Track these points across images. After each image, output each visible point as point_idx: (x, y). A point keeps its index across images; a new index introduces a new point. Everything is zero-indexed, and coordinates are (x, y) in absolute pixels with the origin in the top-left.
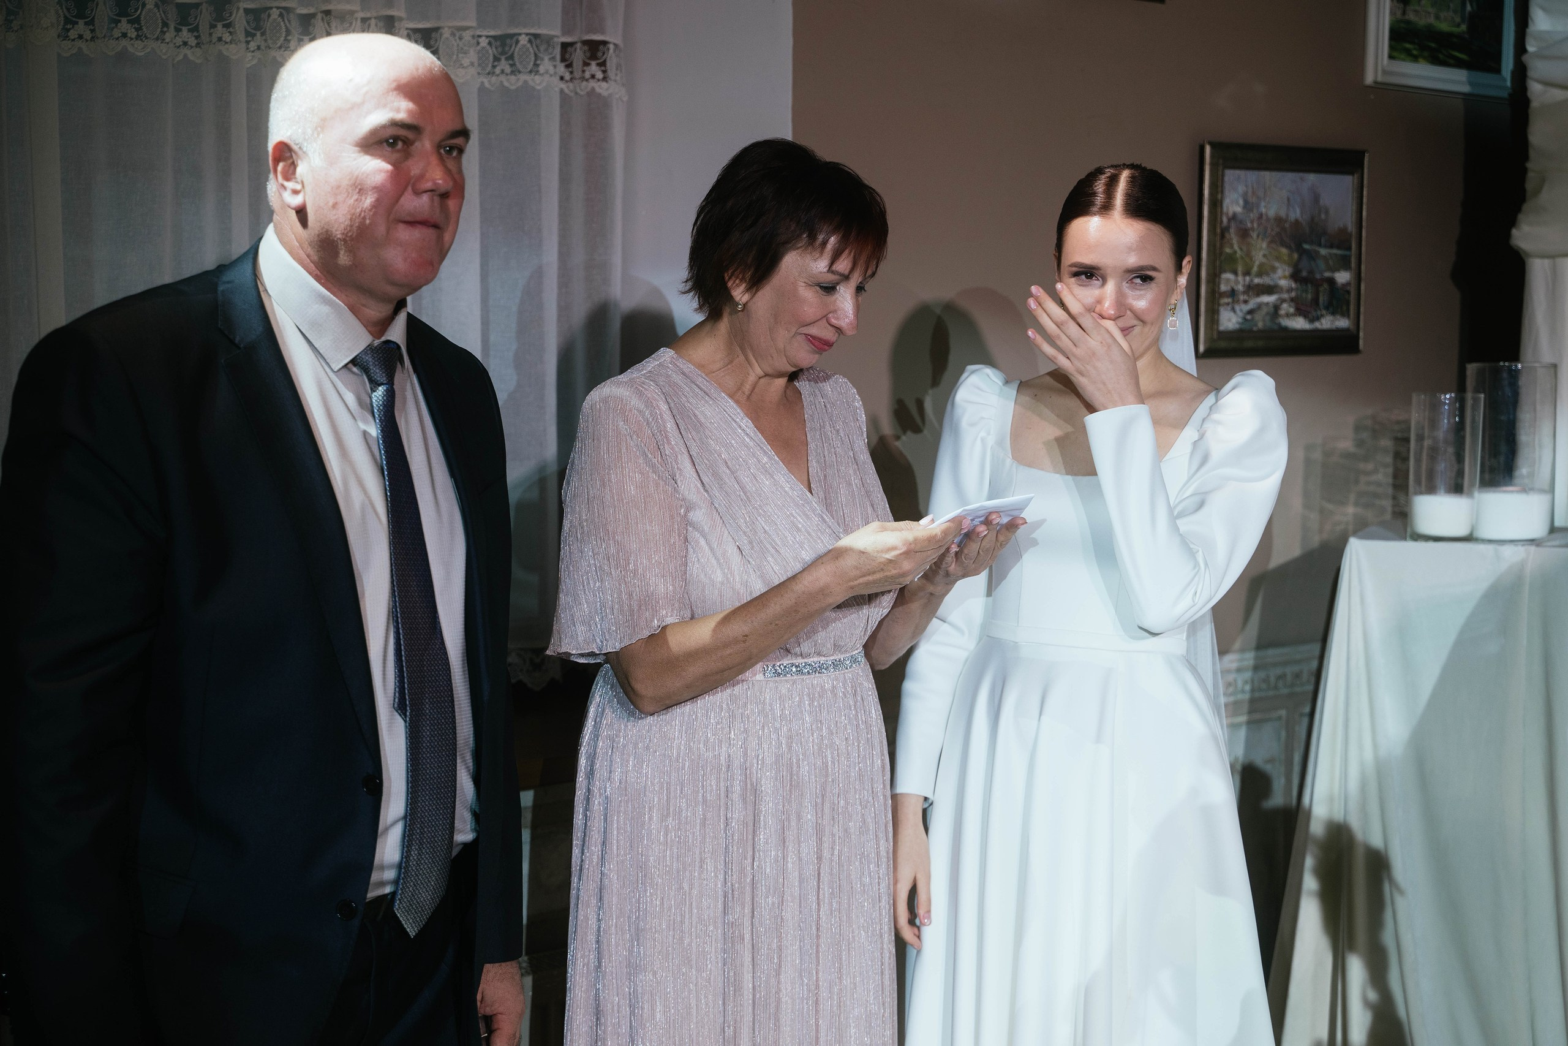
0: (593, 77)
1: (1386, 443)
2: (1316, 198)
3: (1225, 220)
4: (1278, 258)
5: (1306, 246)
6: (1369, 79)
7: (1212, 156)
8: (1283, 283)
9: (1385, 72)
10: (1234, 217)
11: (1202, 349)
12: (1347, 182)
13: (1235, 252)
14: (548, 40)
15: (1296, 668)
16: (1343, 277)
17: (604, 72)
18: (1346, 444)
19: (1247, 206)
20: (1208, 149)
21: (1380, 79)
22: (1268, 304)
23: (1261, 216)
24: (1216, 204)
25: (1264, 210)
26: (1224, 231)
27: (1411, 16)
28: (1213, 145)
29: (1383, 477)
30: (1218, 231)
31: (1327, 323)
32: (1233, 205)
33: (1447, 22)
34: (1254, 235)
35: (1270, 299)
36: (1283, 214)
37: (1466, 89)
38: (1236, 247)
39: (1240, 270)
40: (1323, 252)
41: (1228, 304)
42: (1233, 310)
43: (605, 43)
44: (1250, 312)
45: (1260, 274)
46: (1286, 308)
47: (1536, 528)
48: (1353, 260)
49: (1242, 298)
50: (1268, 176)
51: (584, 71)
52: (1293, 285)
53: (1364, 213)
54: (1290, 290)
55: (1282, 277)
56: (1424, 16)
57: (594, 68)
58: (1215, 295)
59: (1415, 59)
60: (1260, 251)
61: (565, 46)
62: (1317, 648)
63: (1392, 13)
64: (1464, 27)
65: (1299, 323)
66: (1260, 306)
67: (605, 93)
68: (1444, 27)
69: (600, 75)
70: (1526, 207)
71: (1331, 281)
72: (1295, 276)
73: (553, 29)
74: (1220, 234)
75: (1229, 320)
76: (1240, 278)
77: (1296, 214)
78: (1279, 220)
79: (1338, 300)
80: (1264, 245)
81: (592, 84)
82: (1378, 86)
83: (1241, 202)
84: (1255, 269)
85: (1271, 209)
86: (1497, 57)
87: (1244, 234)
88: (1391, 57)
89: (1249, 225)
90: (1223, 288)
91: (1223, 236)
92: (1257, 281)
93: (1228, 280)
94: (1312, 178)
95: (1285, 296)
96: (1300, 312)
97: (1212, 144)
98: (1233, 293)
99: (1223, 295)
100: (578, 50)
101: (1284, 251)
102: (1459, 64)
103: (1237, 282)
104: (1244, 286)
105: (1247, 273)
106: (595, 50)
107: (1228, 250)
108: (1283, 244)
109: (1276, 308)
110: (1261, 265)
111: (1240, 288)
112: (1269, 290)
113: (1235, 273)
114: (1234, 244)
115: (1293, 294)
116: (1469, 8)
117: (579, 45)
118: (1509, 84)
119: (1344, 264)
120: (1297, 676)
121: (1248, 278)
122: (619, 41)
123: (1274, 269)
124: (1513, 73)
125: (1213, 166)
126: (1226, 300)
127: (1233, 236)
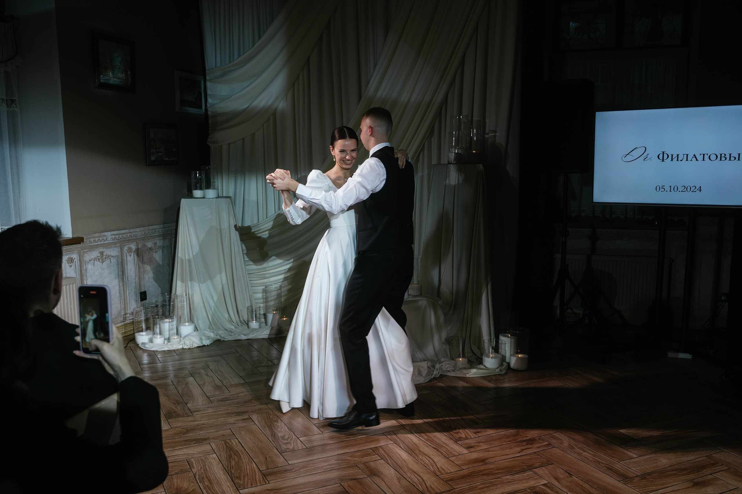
0: (13, 107)
2: (168, 134)
3: (150, 138)
4: (161, 146)
5: (167, 144)
6: (177, 110)
7: (147, 125)
8: (163, 151)
9: (180, 109)
10: (152, 138)
11: (148, 164)
12: (174, 131)
13: (153, 145)
14: (3, 99)
15: (171, 228)
16: (174, 150)
17: (16, 106)
19: (155, 135)
23: (157, 138)
24: (149, 135)
27: (184, 98)
30: (149, 140)
31: (172, 159)
32: (152, 135)
33: (192, 99)
34: (156, 141)
35: (160, 154)
37: (194, 112)
40: (170, 145)
42: (154, 156)
43: (15, 100)
44: (157, 157)
46: (164, 156)
47: (216, 196)
49: (155, 154)
50: (158, 130)
51: (11, 106)
53: (178, 137)
56: (186, 97)
57: (13, 105)
59: (185, 106)
60: (158, 144)
61: (6, 100)
62: (175, 224)
63: (180, 97)
64: (194, 100)
65: (167, 159)
66: (159, 156)
67: (17, 111)
68: (190, 100)
69: (15, 106)
70: (210, 135)
71: (172, 151)
72: (165, 150)
73: (4, 97)
75: (153, 158)
77: (164, 137)
78: (161, 138)
79: (174, 155)
81: (13, 108)
82: (178, 112)
85: (159, 136)
86: (201, 106)
87: (154, 141)
88: (180, 106)
89: (155, 139)
90: (151, 152)
91: (150, 142)
92: (158, 150)
94: (167, 130)
95: (163, 154)
96: (167, 157)
97: (147, 123)
100: (9, 101)
102: (194, 107)
103: (154, 151)
105: (156, 149)
106: (13, 101)
107: (151, 144)
108: (162, 143)
109: (162, 156)
110: (158, 147)
112: (160, 152)
113: (153, 149)
114: (153, 143)
115: (165, 153)
116: (195, 96)
117: (9, 100)
118: (204, 111)
119: (175, 147)
120: (172, 229)
122: (18, 99)
123: (161, 148)
124: (205, 109)
125: (148, 127)
126: (152, 154)
127: (152, 141)
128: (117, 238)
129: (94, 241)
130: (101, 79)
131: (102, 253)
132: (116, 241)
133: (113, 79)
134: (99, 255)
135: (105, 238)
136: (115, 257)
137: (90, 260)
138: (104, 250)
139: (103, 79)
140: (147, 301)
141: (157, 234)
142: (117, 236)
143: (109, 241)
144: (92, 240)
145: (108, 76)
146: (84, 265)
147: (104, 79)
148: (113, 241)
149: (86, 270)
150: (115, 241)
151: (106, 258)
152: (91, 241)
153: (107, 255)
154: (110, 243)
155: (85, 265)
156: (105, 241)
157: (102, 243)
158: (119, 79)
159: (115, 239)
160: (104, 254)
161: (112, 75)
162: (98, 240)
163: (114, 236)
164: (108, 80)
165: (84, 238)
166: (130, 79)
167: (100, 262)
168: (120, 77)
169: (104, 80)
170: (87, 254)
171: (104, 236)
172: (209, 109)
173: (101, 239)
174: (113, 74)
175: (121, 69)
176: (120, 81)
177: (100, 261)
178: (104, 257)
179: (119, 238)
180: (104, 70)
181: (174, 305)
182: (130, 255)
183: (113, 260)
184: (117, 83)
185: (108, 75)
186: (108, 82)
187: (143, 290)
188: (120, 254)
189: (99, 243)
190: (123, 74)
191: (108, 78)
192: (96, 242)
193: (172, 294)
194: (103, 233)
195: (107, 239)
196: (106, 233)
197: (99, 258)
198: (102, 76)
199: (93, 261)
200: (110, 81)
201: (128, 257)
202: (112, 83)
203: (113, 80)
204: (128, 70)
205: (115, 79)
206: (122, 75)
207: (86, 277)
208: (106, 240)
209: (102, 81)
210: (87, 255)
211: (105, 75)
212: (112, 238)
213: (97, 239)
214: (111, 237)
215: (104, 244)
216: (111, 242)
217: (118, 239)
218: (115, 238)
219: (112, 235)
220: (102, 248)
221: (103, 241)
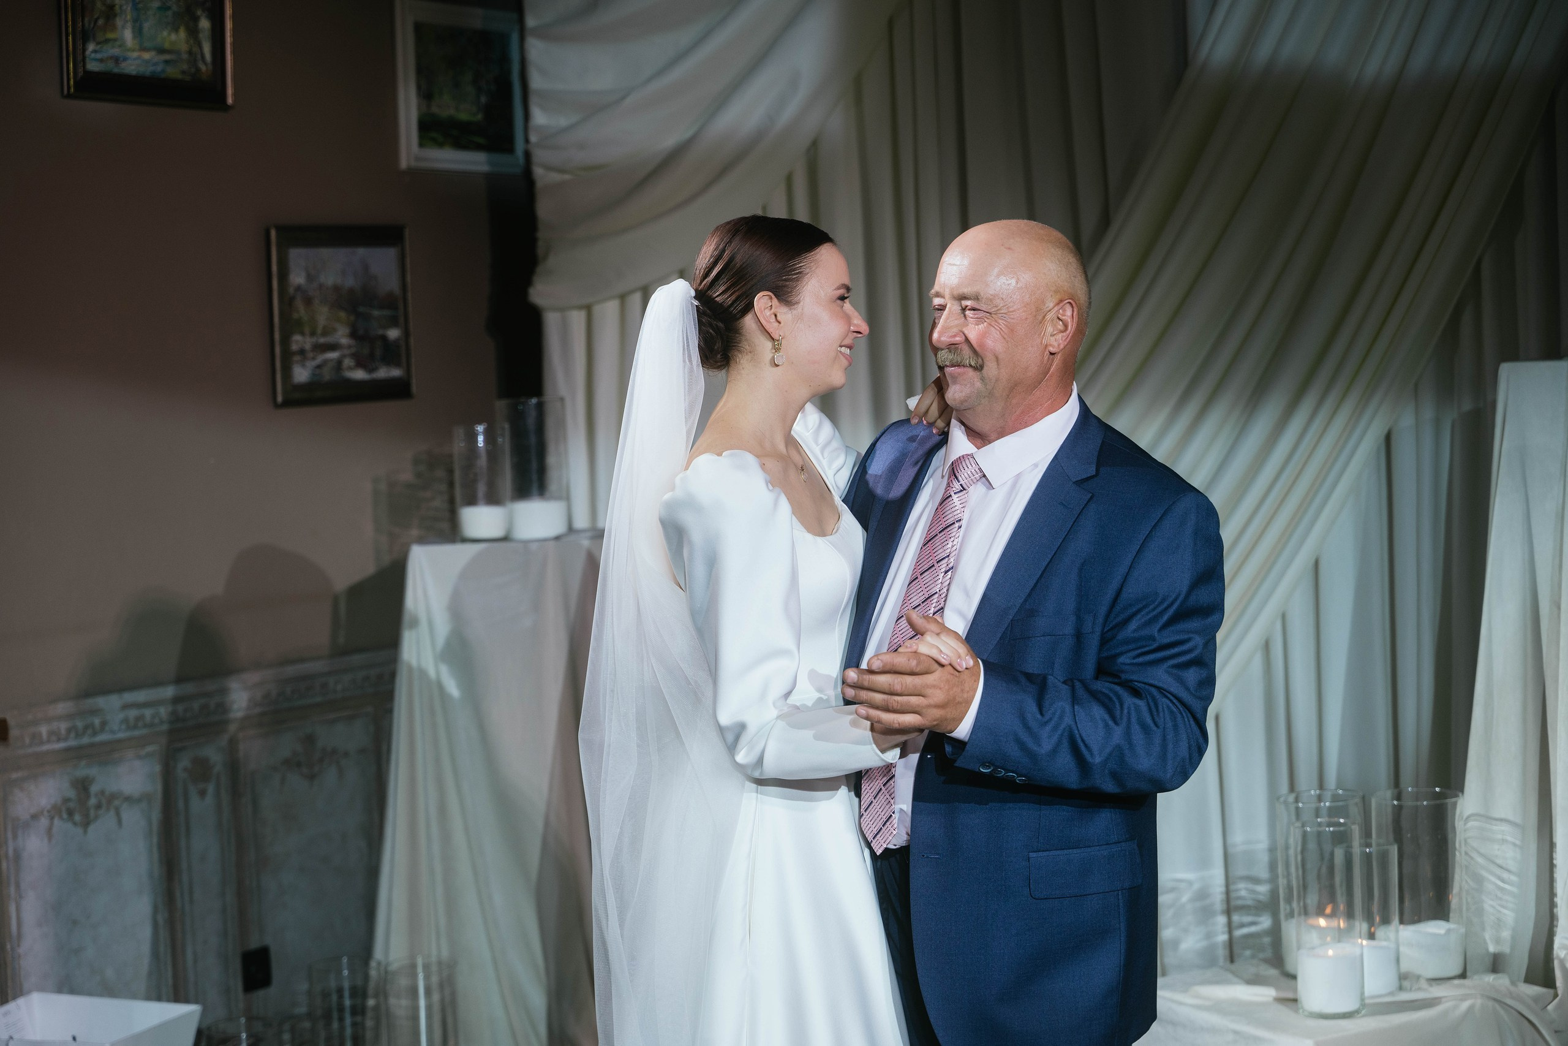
1: (440, 473)
2: (366, 268)
3: (291, 291)
4: (338, 320)
5: (361, 309)
6: (404, 164)
7: (278, 237)
8: (344, 341)
9: (417, 159)
10: (299, 288)
11: (280, 399)
12: (392, 252)
13: (301, 317)
16: (393, 334)
18: (407, 476)
19: (310, 278)
20: (273, 233)
21: (413, 164)
22: (332, 360)
23: (321, 286)
24: (283, 276)
25: (322, 280)
26: (292, 299)
27: (435, 110)
28: (279, 229)
29: (440, 503)
30: (287, 299)
31: (383, 373)
32: (297, 279)
33: (467, 112)
34: (317, 302)
35: (333, 355)
36: (339, 282)
37: (485, 168)
38: (302, 313)
39: (307, 330)
40: (376, 313)
41: (299, 361)
42: (303, 366)
44: (319, 367)
45: (325, 333)
46: (348, 362)
48: (402, 320)
49: (311, 355)
50: (325, 252)
52: (351, 342)
53: (409, 278)
54: (350, 347)
55: (342, 336)
56: (447, 107)
59: (440, 145)
60: (323, 315)
63: (419, 108)
64: (480, 117)
65: (359, 375)
66: (326, 362)
68: (463, 116)
70: (539, 269)
71: (384, 338)
72: (353, 335)
74: (287, 302)
75: (301, 374)
76: (308, 339)
77: (350, 282)
78: (336, 288)
79: (391, 353)
80: (326, 310)
82: (412, 172)
83: (304, 274)
84: (319, 331)
85: (329, 279)
86: (511, 141)
87: (308, 301)
88: (421, 145)
89: (311, 294)
90: (294, 347)
91: (291, 305)
92: (322, 340)
93: (297, 341)
94: (361, 251)
95: (347, 352)
96: (360, 364)
97: (276, 228)
98: (302, 352)
99: (294, 353)
101: (342, 314)
102: (478, 147)
103: (305, 343)
104: (311, 345)
105: (313, 334)
107: (295, 316)
108: (342, 308)
109: (339, 362)
110: (324, 327)
111: (308, 347)
112: (333, 347)
113: (302, 334)
114: (300, 311)
115: (353, 350)
116: (483, 100)
118: (521, 165)
119: (393, 322)
121: (314, 340)
123: (335, 330)
125: (279, 246)
126: (297, 358)
127: (299, 304)
128: (148, 719)
129: (51, 733)
130: (87, 60)
131: (83, 786)
132: (144, 731)
133: (135, 54)
134: (71, 793)
135: (97, 721)
136: (139, 800)
137: (35, 817)
138: (93, 771)
139: (96, 58)
140: (273, 991)
141: (318, 699)
142: (148, 713)
143: (112, 732)
144: (44, 730)
145: (118, 43)
146: (10, 835)
147: (99, 56)
148: (128, 734)
149: (18, 857)
150: (137, 733)
151: (99, 806)
152: (40, 734)
153: (102, 792)
154: (120, 741)
155: (15, 837)
156: (95, 734)
157: (86, 740)
158: (161, 51)
159: (140, 724)
160: (94, 789)
161: (134, 37)
162: (69, 731)
163: (133, 713)
164: (117, 60)
165: (11, 722)
166: (207, 49)
167: (75, 824)
168: (167, 46)
169: (101, 60)
170: (22, 790)
171: (94, 712)
172: (540, 156)
173: (80, 724)
174: (138, 32)
175: (170, 13)
176: (167, 62)
177: (77, 817)
178: (93, 801)
179: (156, 721)
180: (101, 22)
181: (376, 1008)
182: (202, 793)
183: (133, 817)
184: (151, 69)
185: (115, 40)
186: (116, 70)
187: (254, 944)
188: (159, 787)
189: (71, 743)
190: (176, 30)
191: (116, 51)
192: (59, 740)
193: (373, 964)
194: (90, 702)
195: (104, 724)
196: (101, 702)
197: (71, 805)
198: (91, 47)
199: (44, 822)
200: (123, 65)
201: (195, 803)
202: (134, 73)
203: (139, 58)
204: (199, 12)
205: (147, 56)
206: (173, 37)
207: (18, 886)
208: (102, 731)
209: (93, 66)
210: (21, 795)
211: (107, 41)
212: (126, 721)
214: (121, 716)
215: (92, 745)
216: (121, 735)
217: (152, 725)
218: (138, 719)
219: (126, 707)
220: (83, 763)
221: (89, 731)
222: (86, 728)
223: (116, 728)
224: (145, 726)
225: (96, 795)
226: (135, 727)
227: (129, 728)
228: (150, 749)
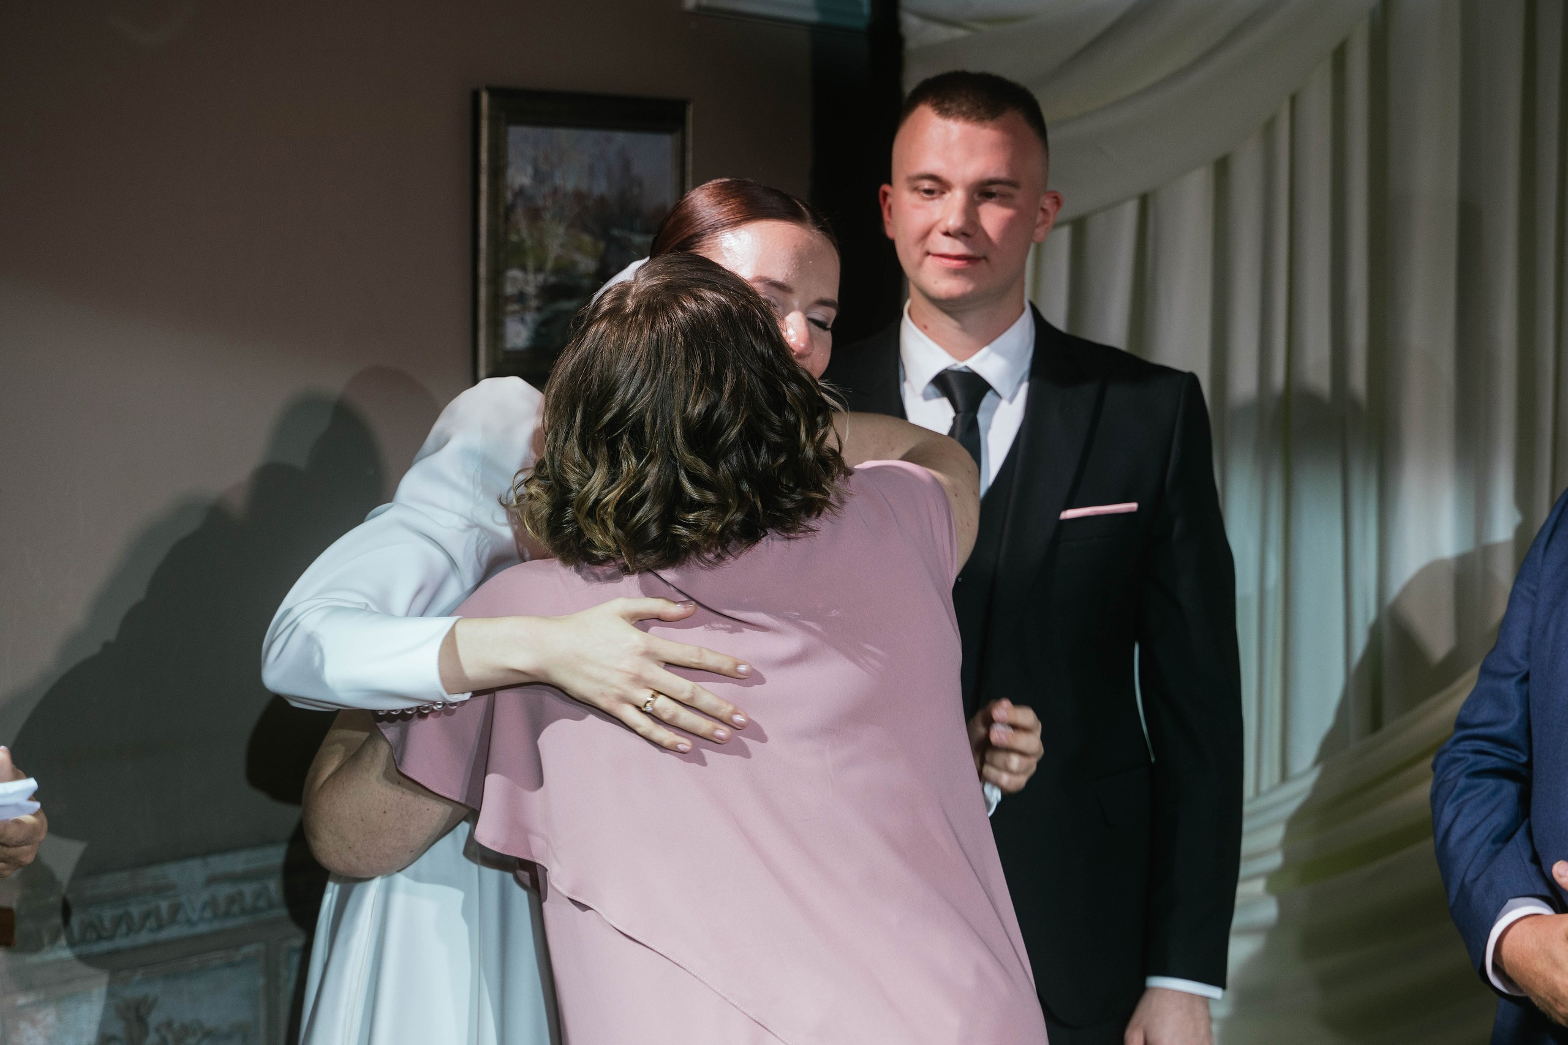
2: (626, 166)
3: (509, 196)
4: (579, 249)
5: (616, 232)
6: (690, 2)
7: (491, 107)
8: (587, 282)
10: (520, 192)
12: (666, 143)
13: (523, 241)
19: (539, 176)
20: (485, 99)
21: (704, 2)
22: (566, 312)
23: (555, 191)
24: (498, 172)
25: (558, 181)
26: (510, 209)
30: (501, 210)
32: (519, 177)
34: (548, 216)
35: (570, 305)
36: (584, 186)
38: (525, 233)
39: (531, 264)
40: (636, 240)
41: (514, 312)
42: (522, 320)
44: (545, 323)
45: (556, 270)
49: (533, 303)
50: (564, 136)
58: (498, 301)
60: (556, 239)
66: (556, 315)
74: (502, 215)
75: (516, 336)
76: (531, 277)
77: (601, 187)
78: (580, 196)
80: (561, 230)
82: (701, 12)
83: (530, 170)
84: (550, 264)
85: (569, 180)
87: (535, 215)
89: (540, 202)
90: (510, 290)
91: (507, 218)
92: (552, 280)
93: (515, 280)
94: (620, 138)
97: (493, 92)
98: (521, 297)
99: (509, 299)
101: (587, 239)
103: (527, 282)
104: (536, 287)
105: (539, 269)
107: (514, 238)
108: (586, 229)
110: (557, 259)
111: (531, 290)
112: (568, 292)
113: (524, 268)
114: (522, 230)
121: (541, 278)
123: (573, 264)
125: (493, 120)
126: (513, 307)
127: (520, 217)
128: (249, 900)
131: (136, 1014)
132: (241, 921)
135: (164, 905)
136: (229, 1036)
138: (154, 990)
142: (249, 889)
143: (190, 923)
148: (216, 925)
150: (230, 924)
153: (169, 1024)
154: (201, 937)
156: (160, 927)
157: (144, 937)
159: (235, 909)
160: (155, 1019)
162: (117, 922)
163: (224, 891)
170: (34, 1023)
171: (161, 890)
173: (136, 911)
178: (152, 1039)
179: (262, 903)
189: (121, 942)
192: (100, 938)
194: (154, 871)
195: (176, 909)
196: (172, 872)
208: (173, 921)
210: (31, 1032)
212: (212, 903)
213: (108, 914)
214: (205, 896)
215: (156, 945)
216: (202, 928)
217: (255, 910)
218: (231, 900)
219: (212, 880)
220: (138, 976)
221: (151, 923)
222: (146, 916)
223: (195, 917)
224: (243, 912)
225: (157, 1030)
226: (227, 914)
227: (215, 917)
228: (249, 949)
